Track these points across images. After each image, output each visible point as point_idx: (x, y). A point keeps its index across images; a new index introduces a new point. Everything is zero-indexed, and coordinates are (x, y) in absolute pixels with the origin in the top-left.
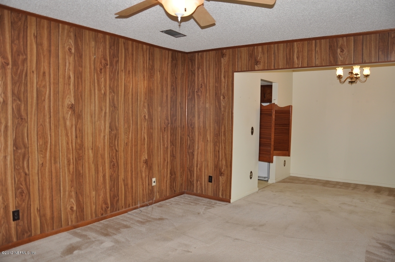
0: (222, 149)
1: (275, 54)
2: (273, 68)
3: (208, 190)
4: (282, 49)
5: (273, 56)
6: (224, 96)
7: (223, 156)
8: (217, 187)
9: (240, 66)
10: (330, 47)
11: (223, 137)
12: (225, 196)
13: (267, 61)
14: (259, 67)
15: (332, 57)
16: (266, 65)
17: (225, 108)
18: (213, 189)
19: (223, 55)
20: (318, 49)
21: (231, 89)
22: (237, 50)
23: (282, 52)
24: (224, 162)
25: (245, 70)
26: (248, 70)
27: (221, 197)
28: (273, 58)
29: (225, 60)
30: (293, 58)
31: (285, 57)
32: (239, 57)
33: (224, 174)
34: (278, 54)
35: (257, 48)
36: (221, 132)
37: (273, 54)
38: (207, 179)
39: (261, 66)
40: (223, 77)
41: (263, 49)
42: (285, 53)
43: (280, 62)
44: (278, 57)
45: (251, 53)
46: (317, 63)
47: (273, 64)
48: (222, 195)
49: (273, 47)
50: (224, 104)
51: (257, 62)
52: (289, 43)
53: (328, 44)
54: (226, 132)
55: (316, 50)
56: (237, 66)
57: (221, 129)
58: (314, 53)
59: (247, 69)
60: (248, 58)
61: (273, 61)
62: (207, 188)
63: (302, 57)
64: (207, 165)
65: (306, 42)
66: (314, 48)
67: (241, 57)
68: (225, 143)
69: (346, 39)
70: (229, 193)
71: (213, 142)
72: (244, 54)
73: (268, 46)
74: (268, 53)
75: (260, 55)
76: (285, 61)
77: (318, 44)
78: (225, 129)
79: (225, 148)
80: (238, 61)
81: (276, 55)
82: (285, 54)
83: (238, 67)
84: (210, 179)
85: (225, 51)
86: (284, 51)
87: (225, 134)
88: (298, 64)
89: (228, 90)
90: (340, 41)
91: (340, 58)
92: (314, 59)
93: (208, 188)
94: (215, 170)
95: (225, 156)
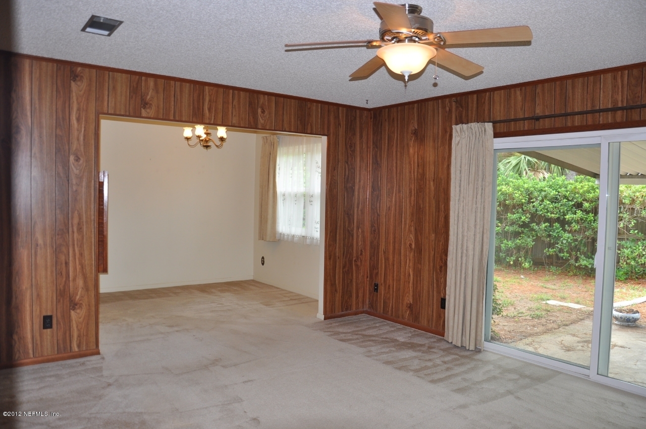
0: (75, 259)
1: (176, 96)
2: (172, 118)
3: (42, 346)
4: (187, 91)
5: (173, 99)
6: (77, 156)
7: (78, 270)
8: (65, 333)
9: (112, 104)
10: (250, 104)
11: (76, 235)
12: (87, 344)
13: (162, 106)
14: (148, 113)
15: (251, 117)
16: (161, 111)
17: (80, 178)
18: (55, 341)
19: (75, 77)
20: (235, 102)
21: (93, 143)
22: (107, 75)
23: (187, 96)
24: (80, 282)
25: (122, 113)
26: (128, 114)
27: (76, 349)
28: (172, 103)
29: (79, 86)
30: (203, 109)
31: (192, 105)
32: (111, 87)
33: (81, 304)
34: (181, 99)
35: (146, 81)
36: (70, 225)
37: (173, 96)
38: (38, 322)
39: (152, 112)
40: (74, 118)
41: (156, 84)
42: (192, 98)
43: (184, 111)
44: (181, 102)
45: (135, 86)
46: (234, 121)
47: (172, 112)
48: (79, 346)
49: (174, 86)
50: (78, 171)
51: (145, 104)
52: (197, 86)
53: (248, 99)
54: (83, 225)
55: (234, 104)
56: (106, 104)
57: (72, 218)
58: (230, 107)
59: (126, 112)
60: (128, 94)
61: (173, 107)
62: (39, 342)
63: (215, 110)
64: (38, 295)
65: (221, 90)
66: (231, 101)
67: (114, 88)
68: (81, 247)
69: (268, 98)
70: (94, 337)
71: (52, 247)
72: (122, 85)
73: (166, 81)
74: (165, 92)
75: (151, 93)
76: (192, 111)
77: (236, 96)
78: (80, 218)
79: (81, 254)
80: (108, 95)
81: (177, 99)
82: (192, 100)
83: (108, 106)
84: (47, 322)
85: (79, 69)
86: (190, 95)
87: (80, 229)
88: (209, 119)
89: (86, 144)
90: (262, 99)
91: (261, 121)
92: (231, 115)
93: (42, 341)
94: (58, 301)
95: (83, 271)
